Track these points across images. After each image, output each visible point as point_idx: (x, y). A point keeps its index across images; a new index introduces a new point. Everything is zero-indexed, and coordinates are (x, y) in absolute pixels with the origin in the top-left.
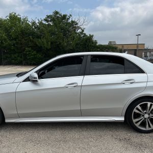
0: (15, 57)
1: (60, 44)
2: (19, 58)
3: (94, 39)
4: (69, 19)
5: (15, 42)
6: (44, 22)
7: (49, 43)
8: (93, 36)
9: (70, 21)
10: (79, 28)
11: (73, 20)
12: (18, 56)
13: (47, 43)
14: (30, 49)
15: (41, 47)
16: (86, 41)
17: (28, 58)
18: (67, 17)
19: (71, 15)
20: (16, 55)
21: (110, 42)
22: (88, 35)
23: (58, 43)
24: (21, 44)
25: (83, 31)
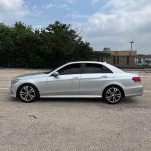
0: (19, 61)
1: (60, 50)
2: (23, 62)
3: (90, 46)
4: (68, 28)
5: (20, 48)
6: (46, 31)
7: (51, 50)
8: (89, 43)
9: (69, 30)
10: (77, 36)
11: (72, 29)
12: (22, 60)
13: (49, 49)
14: (34, 54)
15: (44, 53)
16: (83, 48)
17: (31, 61)
18: (67, 26)
19: (70, 25)
20: (20, 59)
21: (105, 49)
22: (85, 43)
23: (58, 49)
24: (26, 50)
25: (80, 39)
